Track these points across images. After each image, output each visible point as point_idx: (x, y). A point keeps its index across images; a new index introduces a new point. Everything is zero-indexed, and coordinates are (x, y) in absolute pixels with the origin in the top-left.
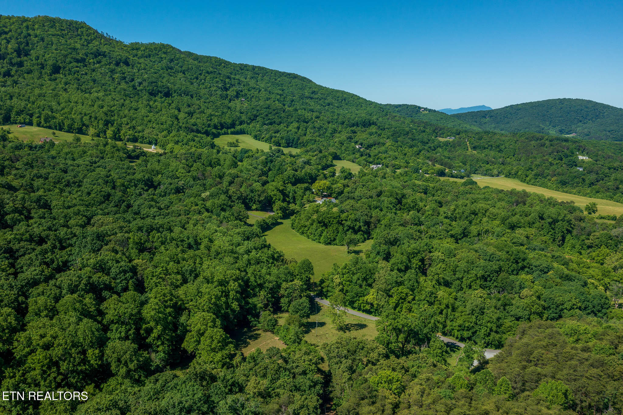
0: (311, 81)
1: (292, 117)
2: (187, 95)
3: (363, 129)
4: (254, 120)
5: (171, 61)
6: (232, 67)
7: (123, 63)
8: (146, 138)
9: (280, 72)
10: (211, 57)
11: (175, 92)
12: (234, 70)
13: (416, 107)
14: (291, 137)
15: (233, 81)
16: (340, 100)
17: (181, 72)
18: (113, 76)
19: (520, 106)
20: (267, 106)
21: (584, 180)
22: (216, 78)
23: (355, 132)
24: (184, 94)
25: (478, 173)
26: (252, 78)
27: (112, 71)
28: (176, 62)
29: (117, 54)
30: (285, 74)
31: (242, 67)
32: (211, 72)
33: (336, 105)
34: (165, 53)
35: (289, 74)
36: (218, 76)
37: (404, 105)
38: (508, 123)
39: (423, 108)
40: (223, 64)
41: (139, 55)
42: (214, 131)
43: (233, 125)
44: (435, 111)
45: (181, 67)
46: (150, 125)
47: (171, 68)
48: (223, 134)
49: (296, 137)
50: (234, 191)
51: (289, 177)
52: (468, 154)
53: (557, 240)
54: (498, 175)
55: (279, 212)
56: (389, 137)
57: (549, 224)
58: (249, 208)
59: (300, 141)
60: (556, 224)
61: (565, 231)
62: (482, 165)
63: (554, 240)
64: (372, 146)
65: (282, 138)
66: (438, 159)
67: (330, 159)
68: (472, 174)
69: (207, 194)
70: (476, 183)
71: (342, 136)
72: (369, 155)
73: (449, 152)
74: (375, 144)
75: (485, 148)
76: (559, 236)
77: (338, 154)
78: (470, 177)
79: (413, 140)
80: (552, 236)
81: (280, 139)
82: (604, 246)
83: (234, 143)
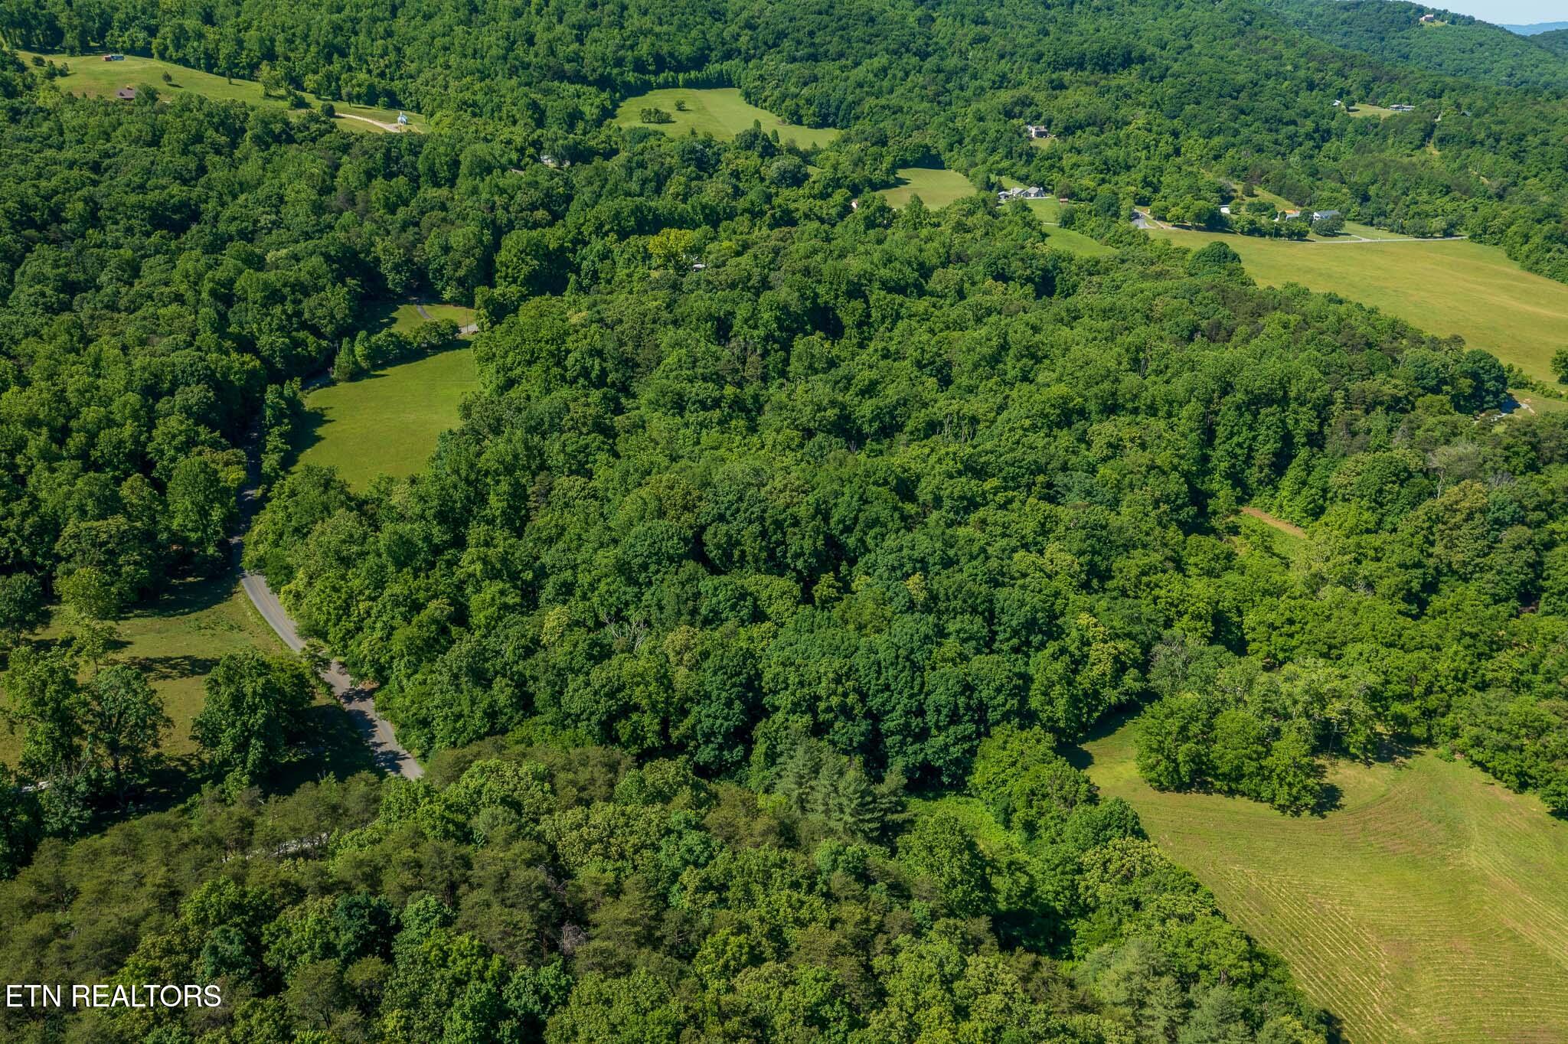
3: (1098, 76)
14: (837, 96)
25: (1379, 224)
39: (1435, 11)
42: (631, 77)
46: (441, 60)
48: (660, 87)
49: (850, 98)
50: (386, 251)
51: (617, 215)
52: (1406, 160)
53: (1257, 462)
54: (1447, 233)
55: (483, 311)
56: (1157, 104)
57: (1238, 408)
58: (434, 297)
59: (858, 110)
60: (1263, 411)
61: (1300, 438)
62: (1425, 197)
63: (1249, 459)
64: (1081, 127)
65: (809, 102)
66: (1270, 176)
67: (884, 166)
68: (1349, 226)
69: (283, 252)
70: (1235, 257)
71: (1005, 96)
72: (1030, 155)
73: (1357, 151)
74: (1094, 124)
75: (1474, 143)
76: (1265, 452)
77: (934, 152)
78: (1335, 235)
79: (1243, 112)
80: (1238, 451)
81: (802, 102)
82: (1365, 503)
83: (657, 111)
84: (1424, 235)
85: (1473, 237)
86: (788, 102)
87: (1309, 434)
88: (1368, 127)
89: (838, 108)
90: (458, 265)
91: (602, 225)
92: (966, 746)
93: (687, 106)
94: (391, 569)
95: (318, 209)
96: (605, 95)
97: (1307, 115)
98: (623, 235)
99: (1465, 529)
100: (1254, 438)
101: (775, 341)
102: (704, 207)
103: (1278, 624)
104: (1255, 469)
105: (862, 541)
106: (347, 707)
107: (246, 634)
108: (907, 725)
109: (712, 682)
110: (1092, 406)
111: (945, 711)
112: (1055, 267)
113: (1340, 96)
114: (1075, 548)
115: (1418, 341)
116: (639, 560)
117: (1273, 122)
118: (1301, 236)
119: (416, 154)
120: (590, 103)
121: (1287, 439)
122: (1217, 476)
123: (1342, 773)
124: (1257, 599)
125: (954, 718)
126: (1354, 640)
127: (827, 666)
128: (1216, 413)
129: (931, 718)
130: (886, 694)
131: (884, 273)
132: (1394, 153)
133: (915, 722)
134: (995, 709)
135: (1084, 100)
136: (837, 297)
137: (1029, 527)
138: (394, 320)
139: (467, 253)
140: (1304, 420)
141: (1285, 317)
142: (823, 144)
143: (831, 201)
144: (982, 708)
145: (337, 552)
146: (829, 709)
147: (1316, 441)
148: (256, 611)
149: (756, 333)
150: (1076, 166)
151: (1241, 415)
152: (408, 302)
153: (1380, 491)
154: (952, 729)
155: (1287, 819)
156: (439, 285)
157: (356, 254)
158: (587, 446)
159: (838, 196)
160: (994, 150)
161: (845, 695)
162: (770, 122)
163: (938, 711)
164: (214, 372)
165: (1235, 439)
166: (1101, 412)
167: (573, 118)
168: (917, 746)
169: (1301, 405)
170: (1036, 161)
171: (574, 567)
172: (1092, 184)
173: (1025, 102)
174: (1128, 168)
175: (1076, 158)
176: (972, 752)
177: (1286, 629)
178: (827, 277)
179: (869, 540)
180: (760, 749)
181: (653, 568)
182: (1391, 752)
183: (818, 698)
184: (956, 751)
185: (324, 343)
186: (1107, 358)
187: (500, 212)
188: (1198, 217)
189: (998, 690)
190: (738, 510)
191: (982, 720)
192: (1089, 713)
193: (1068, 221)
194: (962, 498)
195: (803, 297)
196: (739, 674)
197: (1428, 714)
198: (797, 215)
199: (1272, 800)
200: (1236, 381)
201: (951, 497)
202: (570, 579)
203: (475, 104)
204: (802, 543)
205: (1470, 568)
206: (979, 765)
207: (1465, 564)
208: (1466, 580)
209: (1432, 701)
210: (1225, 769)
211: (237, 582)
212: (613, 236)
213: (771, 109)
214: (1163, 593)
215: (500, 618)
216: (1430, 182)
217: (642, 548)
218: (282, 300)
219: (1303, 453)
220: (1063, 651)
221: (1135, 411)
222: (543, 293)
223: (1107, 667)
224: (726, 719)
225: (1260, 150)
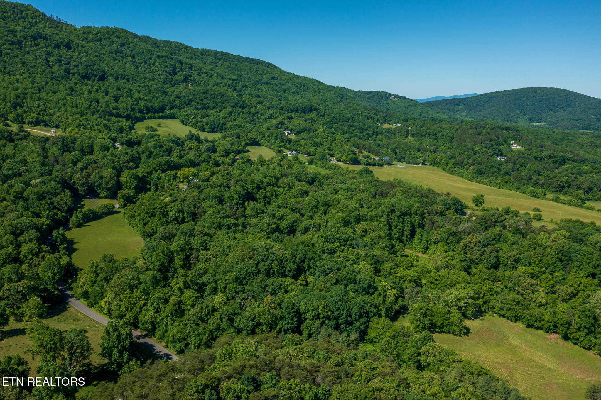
0: (276, 67)
1: (229, 102)
2: (124, 79)
3: (303, 115)
4: (188, 104)
5: (122, 45)
6: (193, 52)
7: (64, 46)
8: (53, 121)
9: (244, 58)
10: (171, 42)
11: (110, 75)
12: (194, 54)
13: (386, 93)
14: (217, 122)
15: (184, 65)
16: (299, 86)
17: (130, 56)
18: (49, 59)
19: (494, 95)
20: (205, 91)
21: (499, 170)
22: (166, 62)
23: (292, 118)
24: (121, 77)
25: (402, 161)
26: (212, 63)
27: (49, 54)
28: (127, 46)
29: (61, 37)
30: (248, 60)
31: (204, 53)
32: (162, 57)
33: (293, 91)
34: (117, 37)
35: (253, 60)
36: (169, 60)
37: (375, 92)
38: (480, 111)
39: (394, 95)
40: (183, 49)
41: (89, 39)
42: (138, 115)
43: (162, 109)
44: (405, 98)
45: (132, 51)
46: (63, 108)
47: (121, 52)
48: (149, 118)
49: (221, 122)
50: (78, 178)
51: (160, 164)
52: (404, 141)
53: (406, 234)
54: (423, 164)
55: (121, 200)
56: (324, 124)
57: (398, 217)
58: (97, 196)
59: (226, 126)
60: (405, 218)
61: (417, 226)
62: (412, 153)
63: (403, 234)
64: (302, 132)
65: (207, 123)
66: (366, 146)
67: (242, 145)
68: (395, 162)
69: (38, 181)
70: (371, 172)
71: (274, 122)
72: (290, 141)
73: (388, 139)
74: (306, 130)
75: (423, 135)
76: (407, 231)
77: (257, 140)
78: (391, 165)
79: (351, 126)
80: (400, 231)
81: (205, 124)
82: (444, 243)
83: (152, 127)
84: (417, 164)
85: (431, 164)
86: (199, 124)
87: (419, 224)
88: (389, 131)
89: (218, 126)
90: (107, 183)
91: (155, 168)
92: (365, 325)
93: (162, 125)
94: (151, 288)
95: (43, 164)
96: (129, 122)
97: (370, 127)
98: (164, 171)
99: (475, 248)
100: (404, 226)
101: (240, 205)
102: (190, 160)
103: (433, 281)
104: (405, 236)
105: (308, 264)
106: (139, 341)
107: (82, 321)
108: (347, 320)
109: (285, 312)
110: (352, 220)
111: (358, 314)
112: (316, 177)
113: (377, 121)
114: (370, 262)
115: (439, 195)
116: (243, 276)
117: (362, 130)
118: (381, 165)
119: (74, 143)
120: (125, 124)
121: (413, 226)
122: (395, 240)
123: (468, 323)
124: (424, 274)
125: (361, 316)
126: (458, 283)
127: (320, 303)
128: (391, 219)
129: (354, 317)
130: (339, 311)
131: (266, 180)
132: (399, 139)
133: (349, 318)
134: (371, 312)
135: (301, 122)
136: (253, 189)
137: (354, 257)
138: (84, 205)
139: (112, 178)
140: (417, 220)
141: (401, 189)
142: (216, 139)
143: (228, 158)
144: (367, 313)
145: (129, 284)
146: (323, 317)
147: (422, 226)
148: (81, 313)
149: (233, 202)
150: (305, 144)
151: (399, 220)
152: (87, 198)
153: (448, 239)
154: (361, 320)
155: (458, 338)
156: (99, 191)
157: (66, 181)
158: (206, 240)
159: (231, 156)
160: (276, 140)
161: (327, 312)
162: (194, 131)
163: (356, 315)
164: (38, 226)
165: (398, 227)
166: (355, 221)
167: (121, 130)
168: (350, 327)
169: (416, 215)
170: (292, 143)
171: (215, 282)
172: (314, 150)
173: (282, 124)
174: (321, 145)
175: (305, 142)
176: (367, 328)
177: (436, 283)
178: (249, 182)
179: (311, 264)
180: (305, 333)
181: (247, 278)
182: (477, 316)
183: (319, 314)
184: (363, 328)
185: (63, 214)
186: (354, 204)
187: (116, 164)
188: (351, 160)
189: (371, 306)
190: (268, 257)
191: (368, 317)
192: (391, 314)
193: (311, 162)
194: (331, 250)
195: (244, 189)
196: (294, 308)
197: (485, 303)
198: (220, 162)
199: (453, 333)
200: (396, 209)
201: (328, 249)
202: (215, 286)
203: (83, 125)
204: (291, 266)
205: (478, 260)
206: (369, 331)
207: (477, 259)
208: (478, 264)
209: (486, 298)
210: (439, 324)
211: (68, 303)
212: (160, 172)
213: (192, 126)
214: (398, 275)
215: (196, 301)
216: (413, 148)
217: (244, 272)
218: (44, 198)
219: (419, 230)
220: (380, 294)
221: (366, 220)
222: (142, 192)
223: (393, 298)
224: (292, 324)
225: (360, 138)
